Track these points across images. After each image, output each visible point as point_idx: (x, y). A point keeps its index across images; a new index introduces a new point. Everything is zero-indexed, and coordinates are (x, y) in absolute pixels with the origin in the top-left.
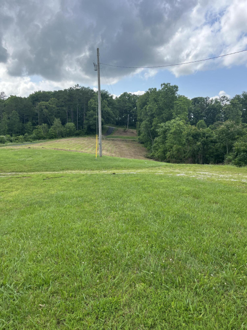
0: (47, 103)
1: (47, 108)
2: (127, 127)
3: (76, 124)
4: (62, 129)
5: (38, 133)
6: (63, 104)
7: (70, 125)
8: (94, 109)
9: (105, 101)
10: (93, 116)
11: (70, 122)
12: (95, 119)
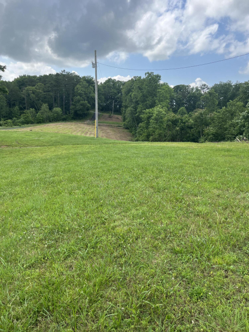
1: (33, 93)
2: (112, 113)
3: (62, 109)
4: (50, 114)
5: (26, 118)
6: (50, 89)
8: (80, 95)
9: (90, 87)
10: (79, 101)
11: (56, 107)
12: (81, 105)
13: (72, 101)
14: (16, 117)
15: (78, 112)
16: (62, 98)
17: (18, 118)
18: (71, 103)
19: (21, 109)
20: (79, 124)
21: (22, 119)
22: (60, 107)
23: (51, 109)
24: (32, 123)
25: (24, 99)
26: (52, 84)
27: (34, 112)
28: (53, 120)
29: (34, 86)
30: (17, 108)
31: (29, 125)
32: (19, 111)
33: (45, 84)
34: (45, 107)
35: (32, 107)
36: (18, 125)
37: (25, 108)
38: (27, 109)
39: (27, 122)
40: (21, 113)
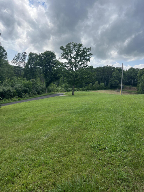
2: (131, 86)
3: (105, 84)
4: (99, 86)
5: (88, 88)
7: (103, 84)
8: (114, 77)
9: (120, 73)
12: (114, 82)
13: (110, 80)
14: (84, 87)
15: (113, 85)
16: (105, 78)
19: (86, 84)
20: (113, 91)
22: (104, 83)
23: (99, 83)
26: (101, 72)
27: (92, 85)
33: (97, 72)
38: (89, 84)
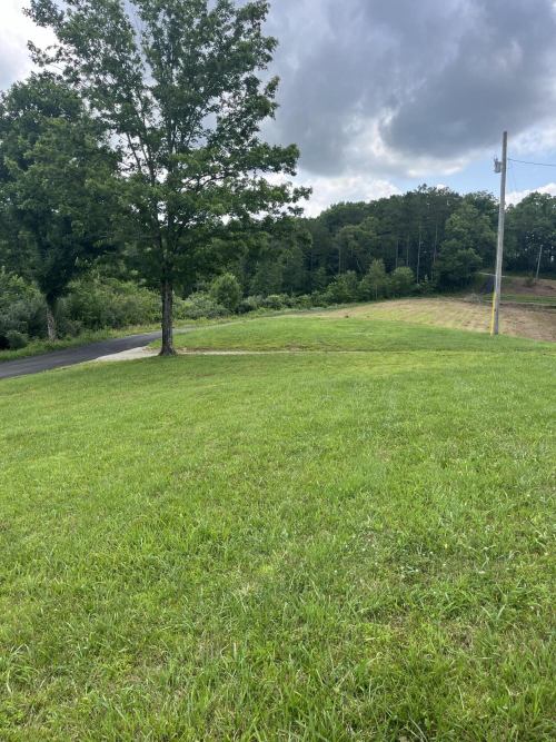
0: (357, 227)
1: (356, 238)
4: (387, 281)
5: (337, 291)
6: (391, 227)
8: (458, 236)
9: (484, 216)
10: (454, 250)
11: (402, 265)
12: (460, 259)
13: (438, 251)
14: (319, 289)
15: (451, 276)
16: (415, 245)
17: (323, 291)
18: (435, 255)
19: (330, 272)
20: (450, 304)
21: (329, 294)
22: (410, 265)
23: (389, 269)
24: (348, 301)
25: (336, 252)
26: (395, 216)
27: (355, 278)
28: (392, 294)
29: (359, 223)
30: (322, 270)
31: (343, 305)
32: (326, 278)
33: (380, 219)
34: (377, 266)
35: (351, 269)
36: (321, 306)
37: (336, 270)
38: (341, 272)
39: (339, 300)
40: (330, 281)
